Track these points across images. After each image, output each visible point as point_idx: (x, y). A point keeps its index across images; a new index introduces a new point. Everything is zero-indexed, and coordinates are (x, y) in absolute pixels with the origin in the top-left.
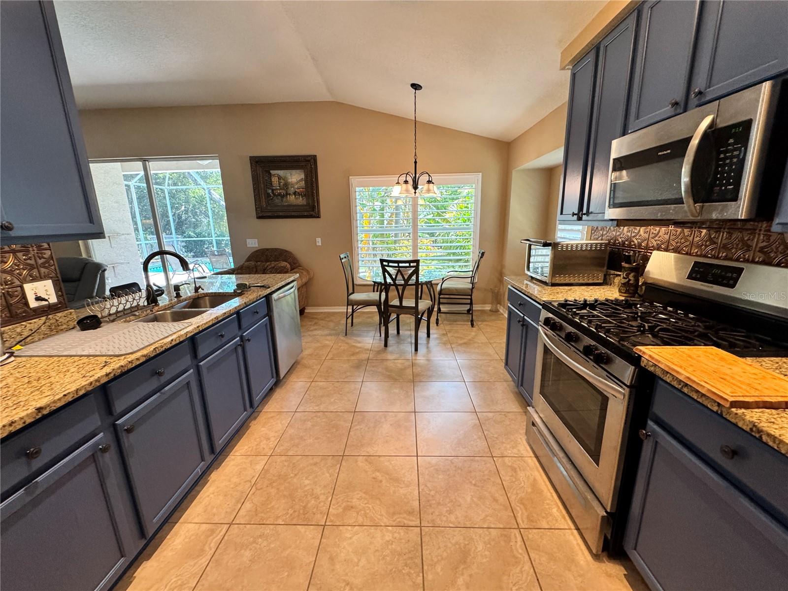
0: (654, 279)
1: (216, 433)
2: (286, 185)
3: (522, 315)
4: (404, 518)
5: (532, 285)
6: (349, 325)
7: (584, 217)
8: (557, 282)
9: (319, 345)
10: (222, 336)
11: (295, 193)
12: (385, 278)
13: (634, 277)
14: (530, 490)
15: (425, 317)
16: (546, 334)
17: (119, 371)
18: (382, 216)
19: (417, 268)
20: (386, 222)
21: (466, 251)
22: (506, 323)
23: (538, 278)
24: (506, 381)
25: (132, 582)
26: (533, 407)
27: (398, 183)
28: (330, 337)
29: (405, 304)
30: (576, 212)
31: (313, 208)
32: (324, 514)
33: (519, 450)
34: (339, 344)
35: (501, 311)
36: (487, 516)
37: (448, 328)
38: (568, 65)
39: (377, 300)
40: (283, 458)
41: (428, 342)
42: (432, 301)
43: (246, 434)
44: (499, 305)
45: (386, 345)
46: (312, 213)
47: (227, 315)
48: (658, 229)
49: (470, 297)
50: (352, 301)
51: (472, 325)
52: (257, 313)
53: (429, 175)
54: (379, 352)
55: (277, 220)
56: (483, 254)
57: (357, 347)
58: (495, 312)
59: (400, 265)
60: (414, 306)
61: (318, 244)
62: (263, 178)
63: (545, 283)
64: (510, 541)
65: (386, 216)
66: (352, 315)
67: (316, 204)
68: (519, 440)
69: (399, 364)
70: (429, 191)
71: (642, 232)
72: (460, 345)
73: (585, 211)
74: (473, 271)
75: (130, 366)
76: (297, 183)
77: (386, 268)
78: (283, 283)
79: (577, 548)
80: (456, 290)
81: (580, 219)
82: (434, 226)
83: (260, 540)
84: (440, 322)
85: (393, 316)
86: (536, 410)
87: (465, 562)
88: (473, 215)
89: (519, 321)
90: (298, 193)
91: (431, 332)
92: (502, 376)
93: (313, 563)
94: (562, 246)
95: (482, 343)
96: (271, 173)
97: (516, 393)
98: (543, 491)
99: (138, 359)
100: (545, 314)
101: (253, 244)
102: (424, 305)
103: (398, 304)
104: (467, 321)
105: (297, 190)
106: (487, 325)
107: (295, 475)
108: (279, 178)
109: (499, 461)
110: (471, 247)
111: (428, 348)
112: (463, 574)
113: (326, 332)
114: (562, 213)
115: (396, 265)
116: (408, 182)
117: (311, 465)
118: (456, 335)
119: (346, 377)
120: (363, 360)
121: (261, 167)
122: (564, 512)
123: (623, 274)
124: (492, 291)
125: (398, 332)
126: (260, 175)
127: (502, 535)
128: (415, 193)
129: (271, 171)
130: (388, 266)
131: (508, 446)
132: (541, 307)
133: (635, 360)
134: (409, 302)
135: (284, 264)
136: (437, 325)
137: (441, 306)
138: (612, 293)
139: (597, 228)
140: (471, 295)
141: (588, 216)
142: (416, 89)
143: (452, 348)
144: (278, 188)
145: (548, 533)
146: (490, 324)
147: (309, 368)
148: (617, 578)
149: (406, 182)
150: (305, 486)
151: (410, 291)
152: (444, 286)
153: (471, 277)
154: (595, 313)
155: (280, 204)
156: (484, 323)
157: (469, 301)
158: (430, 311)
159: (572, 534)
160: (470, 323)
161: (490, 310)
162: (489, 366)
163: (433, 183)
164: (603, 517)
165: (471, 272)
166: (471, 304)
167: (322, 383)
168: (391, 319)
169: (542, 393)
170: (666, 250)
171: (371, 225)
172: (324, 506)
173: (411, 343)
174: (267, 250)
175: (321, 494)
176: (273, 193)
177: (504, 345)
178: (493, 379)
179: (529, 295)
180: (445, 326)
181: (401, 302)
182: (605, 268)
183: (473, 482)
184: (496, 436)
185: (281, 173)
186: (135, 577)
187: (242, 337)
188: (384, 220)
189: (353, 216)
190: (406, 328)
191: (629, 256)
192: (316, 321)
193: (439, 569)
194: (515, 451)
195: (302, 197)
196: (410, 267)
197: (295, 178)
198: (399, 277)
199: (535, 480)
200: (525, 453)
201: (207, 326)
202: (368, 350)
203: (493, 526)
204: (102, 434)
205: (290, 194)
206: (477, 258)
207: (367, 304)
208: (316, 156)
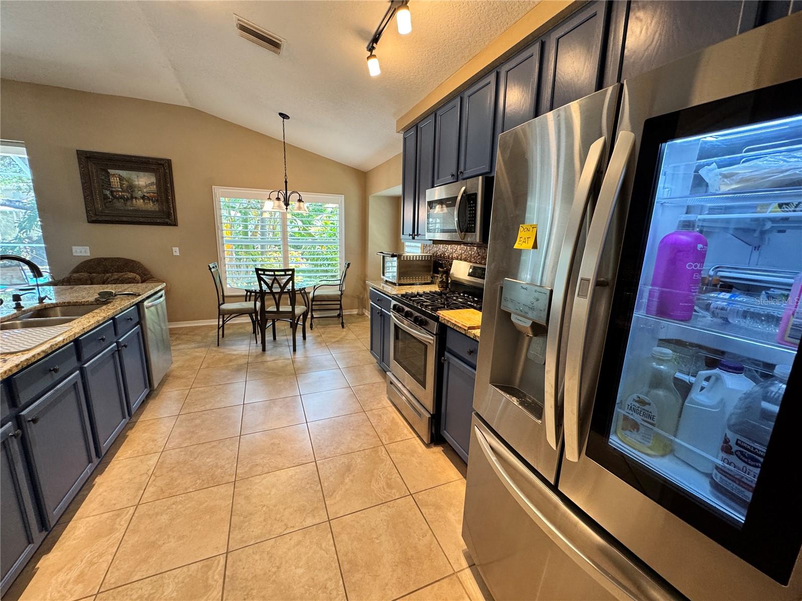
0: (456, 278)
1: (101, 436)
2: (131, 188)
3: (380, 308)
4: (302, 460)
5: (387, 286)
6: (221, 336)
7: (416, 237)
8: (402, 282)
9: (188, 357)
10: (103, 340)
11: (143, 198)
12: (261, 287)
13: (446, 277)
14: (390, 424)
15: (300, 323)
16: (395, 317)
17: (26, 363)
18: (246, 227)
19: (293, 275)
20: (250, 234)
21: (334, 262)
22: (369, 322)
23: (390, 280)
24: (372, 363)
25: (35, 573)
26: (390, 372)
27: (269, 199)
28: (199, 349)
29: (281, 309)
30: (411, 234)
31: (168, 215)
32: (233, 475)
33: (382, 404)
34: (213, 354)
35: (366, 314)
36: (362, 444)
37: (322, 330)
38: (401, 131)
39: (251, 309)
40: (178, 450)
41: (304, 343)
42: (306, 306)
43: (125, 442)
44: (364, 309)
45: (264, 350)
46: (167, 220)
47: (106, 319)
48: (456, 246)
49: (339, 302)
50: (224, 310)
51: (343, 327)
52: (131, 319)
53: (300, 195)
54: (257, 356)
55: (120, 225)
56: (349, 265)
57: (234, 355)
58: (362, 315)
59: (276, 273)
60: (291, 310)
61: (175, 254)
62: (97, 176)
63: (394, 284)
64: (378, 452)
65: (251, 227)
66: (223, 326)
67: (172, 212)
68: (383, 398)
69: (280, 363)
70: (299, 208)
71: (449, 249)
72: (335, 342)
73: (416, 234)
74: (341, 280)
75: (33, 360)
76: (146, 186)
77: (262, 276)
78: (152, 292)
79: (418, 446)
80: (328, 296)
81: (413, 238)
82: (299, 239)
83: (174, 506)
84: (313, 327)
85: (269, 323)
86: (393, 374)
87: (349, 471)
88: (338, 231)
89: (378, 313)
90: (148, 197)
91: (307, 335)
92: (369, 360)
93: (231, 504)
94: (404, 257)
95: (352, 340)
96: (108, 173)
97: (379, 370)
98: (398, 423)
99: (38, 354)
100: (394, 302)
101: (82, 252)
102: (299, 309)
103: (275, 310)
104: (338, 324)
105: (145, 194)
106: (355, 326)
107: (195, 458)
108: (121, 179)
109: (369, 414)
110: (338, 259)
111: (305, 348)
112: (348, 477)
113: (193, 345)
114: (403, 234)
115: (273, 273)
116: (280, 199)
117: (210, 448)
118: (329, 335)
119: (229, 380)
120: (242, 364)
121: (94, 163)
122: (411, 430)
123: (439, 276)
124: (358, 298)
125: (275, 338)
126: (93, 173)
127: (372, 451)
128: (287, 209)
129: (110, 171)
130: (264, 274)
131: (375, 403)
132: (391, 299)
133: (436, 319)
134: (285, 308)
135: (131, 275)
136: (311, 329)
137: (313, 313)
138: (435, 288)
139: (427, 245)
140: (340, 301)
141: (418, 236)
142: (284, 118)
143: (327, 346)
144: (120, 189)
145: (401, 443)
146: (358, 324)
147: (182, 378)
148: (438, 452)
149: (278, 199)
150: (208, 463)
151: (286, 298)
152: (316, 293)
153: (340, 285)
154: (421, 298)
155: (122, 208)
156: (353, 324)
157: (338, 307)
158: (305, 315)
159: (415, 439)
160: (341, 325)
161: (357, 314)
162: (359, 355)
163: (303, 202)
164: (429, 418)
165: (339, 281)
166: (341, 309)
167: (200, 389)
168: (268, 325)
169: (395, 359)
170: (461, 260)
171: (233, 236)
172: (231, 470)
173: (289, 346)
174: (106, 259)
175: (225, 464)
176: (112, 195)
177: (369, 339)
178: (362, 363)
179: (383, 292)
180: (317, 331)
181: (278, 308)
182: (432, 273)
183: (352, 428)
184: (366, 399)
185: (124, 173)
186: (38, 568)
187: (117, 342)
188: (247, 232)
189: (218, 227)
190: (281, 334)
191: (442, 264)
192: (177, 335)
193: (331, 479)
194: (380, 405)
195: (153, 202)
196: (286, 275)
197: (144, 181)
198: (276, 285)
199: (393, 418)
200: (386, 405)
201: (90, 328)
202: (246, 355)
203: (366, 448)
204: (10, 423)
205: (136, 198)
206: (344, 269)
207: (240, 313)
208: (170, 160)
